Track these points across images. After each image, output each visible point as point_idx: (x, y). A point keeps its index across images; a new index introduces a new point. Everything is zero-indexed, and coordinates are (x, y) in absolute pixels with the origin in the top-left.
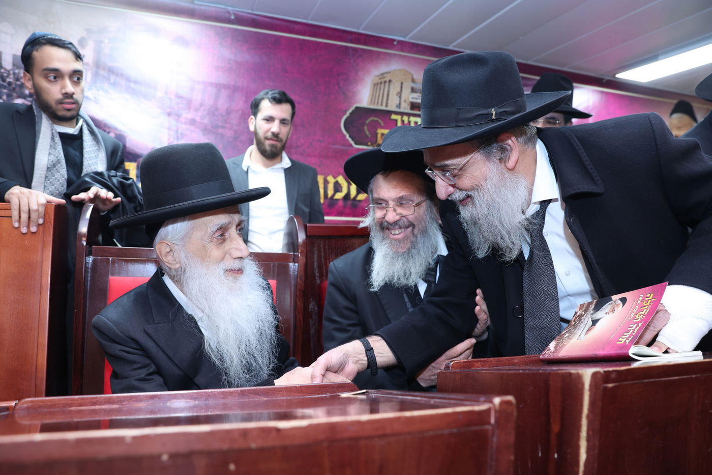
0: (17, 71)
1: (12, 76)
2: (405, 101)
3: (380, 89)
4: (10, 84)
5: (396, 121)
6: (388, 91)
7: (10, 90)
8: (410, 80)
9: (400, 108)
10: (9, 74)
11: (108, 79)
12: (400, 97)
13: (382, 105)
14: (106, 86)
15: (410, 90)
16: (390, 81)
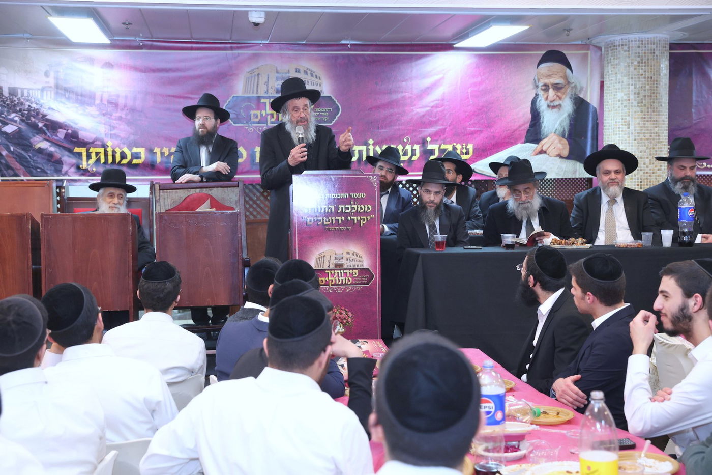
0: (11, 97)
1: (9, 100)
2: (271, 88)
3: (251, 81)
4: (8, 105)
5: (265, 103)
6: (258, 82)
7: (8, 109)
8: (275, 71)
9: (267, 93)
10: (7, 100)
11: (65, 95)
12: (267, 86)
13: (253, 93)
14: (63, 100)
15: (275, 79)
16: (259, 74)
